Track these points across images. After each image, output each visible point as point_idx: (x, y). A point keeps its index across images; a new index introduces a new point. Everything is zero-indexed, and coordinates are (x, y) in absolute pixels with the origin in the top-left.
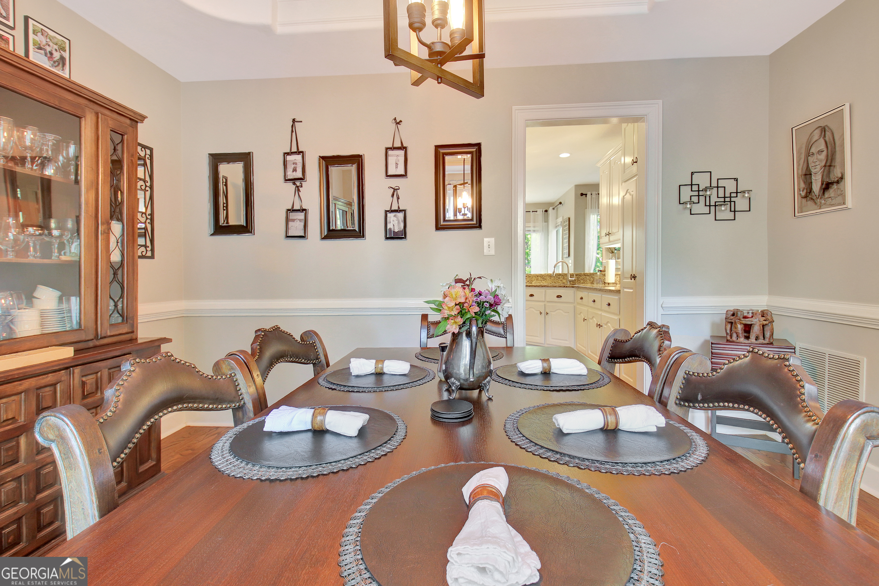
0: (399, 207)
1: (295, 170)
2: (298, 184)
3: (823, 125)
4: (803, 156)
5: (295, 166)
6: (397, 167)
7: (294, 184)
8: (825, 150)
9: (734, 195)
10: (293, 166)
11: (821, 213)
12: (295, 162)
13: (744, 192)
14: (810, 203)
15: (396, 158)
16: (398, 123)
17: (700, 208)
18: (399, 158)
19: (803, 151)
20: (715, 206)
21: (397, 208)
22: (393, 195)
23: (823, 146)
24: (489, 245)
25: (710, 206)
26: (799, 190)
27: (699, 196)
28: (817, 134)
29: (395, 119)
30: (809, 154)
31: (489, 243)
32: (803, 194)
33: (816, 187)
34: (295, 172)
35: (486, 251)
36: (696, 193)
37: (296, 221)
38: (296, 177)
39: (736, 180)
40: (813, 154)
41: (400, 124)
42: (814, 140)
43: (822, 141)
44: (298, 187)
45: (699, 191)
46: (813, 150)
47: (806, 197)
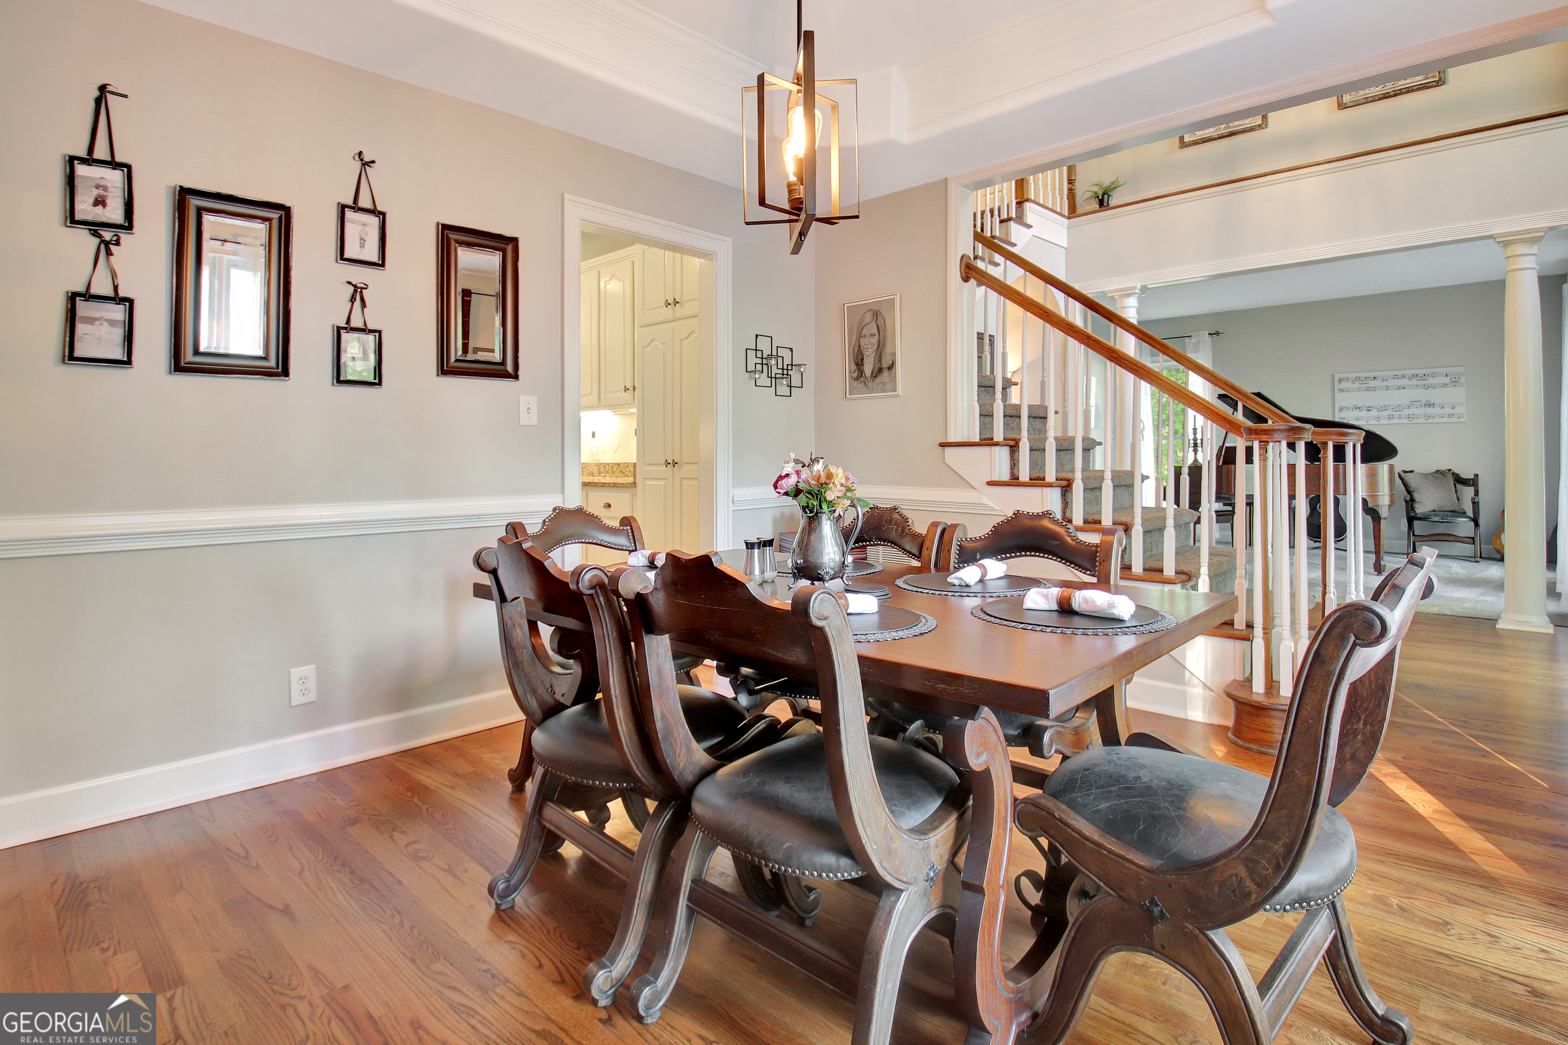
0: (365, 324)
1: (100, 202)
2: (107, 235)
3: (875, 309)
4: (854, 336)
5: (102, 193)
6: (362, 246)
7: (95, 234)
8: (877, 334)
9: (790, 367)
10: (95, 192)
11: (873, 398)
12: (102, 183)
13: (800, 365)
14: (862, 385)
15: (361, 227)
16: (366, 164)
17: (764, 380)
18: (367, 229)
19: (855, 331)
20: (776, 378)
21: (361, 325)
22: (353, 299)
23: (875, 331)
24: (528, 409)
25: (771, 377)
26: (850, 370)
27: (762, 364)
28: (869, 317)
29: (360, 153)
30: (860, 335)
31: (529, 406)
32: (855, 375)
33: (868, 369)
34: (100, 207)
35: (524, 420)
36: (759, 361)
37: (97, 323)
38: (104, 220)
39: (791, 350)
40: (865, 336)
41: (370, 166)
42: (867, 322)
43: (874, 325)
44: (107, 244)
45: (762, 358)
46: (865, 332)
47: (857, 379)
